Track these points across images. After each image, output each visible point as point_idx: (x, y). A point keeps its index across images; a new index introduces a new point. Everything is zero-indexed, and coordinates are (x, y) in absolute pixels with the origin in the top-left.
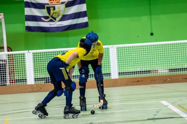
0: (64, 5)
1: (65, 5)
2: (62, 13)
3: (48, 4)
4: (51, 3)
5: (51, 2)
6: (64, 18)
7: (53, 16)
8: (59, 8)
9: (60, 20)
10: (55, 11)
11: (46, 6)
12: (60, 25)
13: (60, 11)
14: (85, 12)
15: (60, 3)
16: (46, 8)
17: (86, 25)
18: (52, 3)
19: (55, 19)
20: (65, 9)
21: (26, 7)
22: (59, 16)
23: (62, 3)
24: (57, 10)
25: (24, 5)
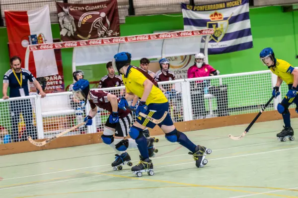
0: (227, 22)
1: (229, 20)
2: (224, 32)
3: (209, 20)
4: (212, 19)
5: (212, 17)
6: (227, 37)
7: (215, 35)
8: (222, 25)
9: (222, 40)
10: (217, 29)
11: (208, 23)
12: (223, 45)
13: (222, 29)
14: (249, 30)
15: (222, 19)
16: (208, 25)
17: (250, 45)
18: (214, 19)
19: (216, 38)
20: (228, 26)
21: (186, 24)
22: (221, 35)
23: (225, 19)
24: (219, 27)
25: (183, 22)
